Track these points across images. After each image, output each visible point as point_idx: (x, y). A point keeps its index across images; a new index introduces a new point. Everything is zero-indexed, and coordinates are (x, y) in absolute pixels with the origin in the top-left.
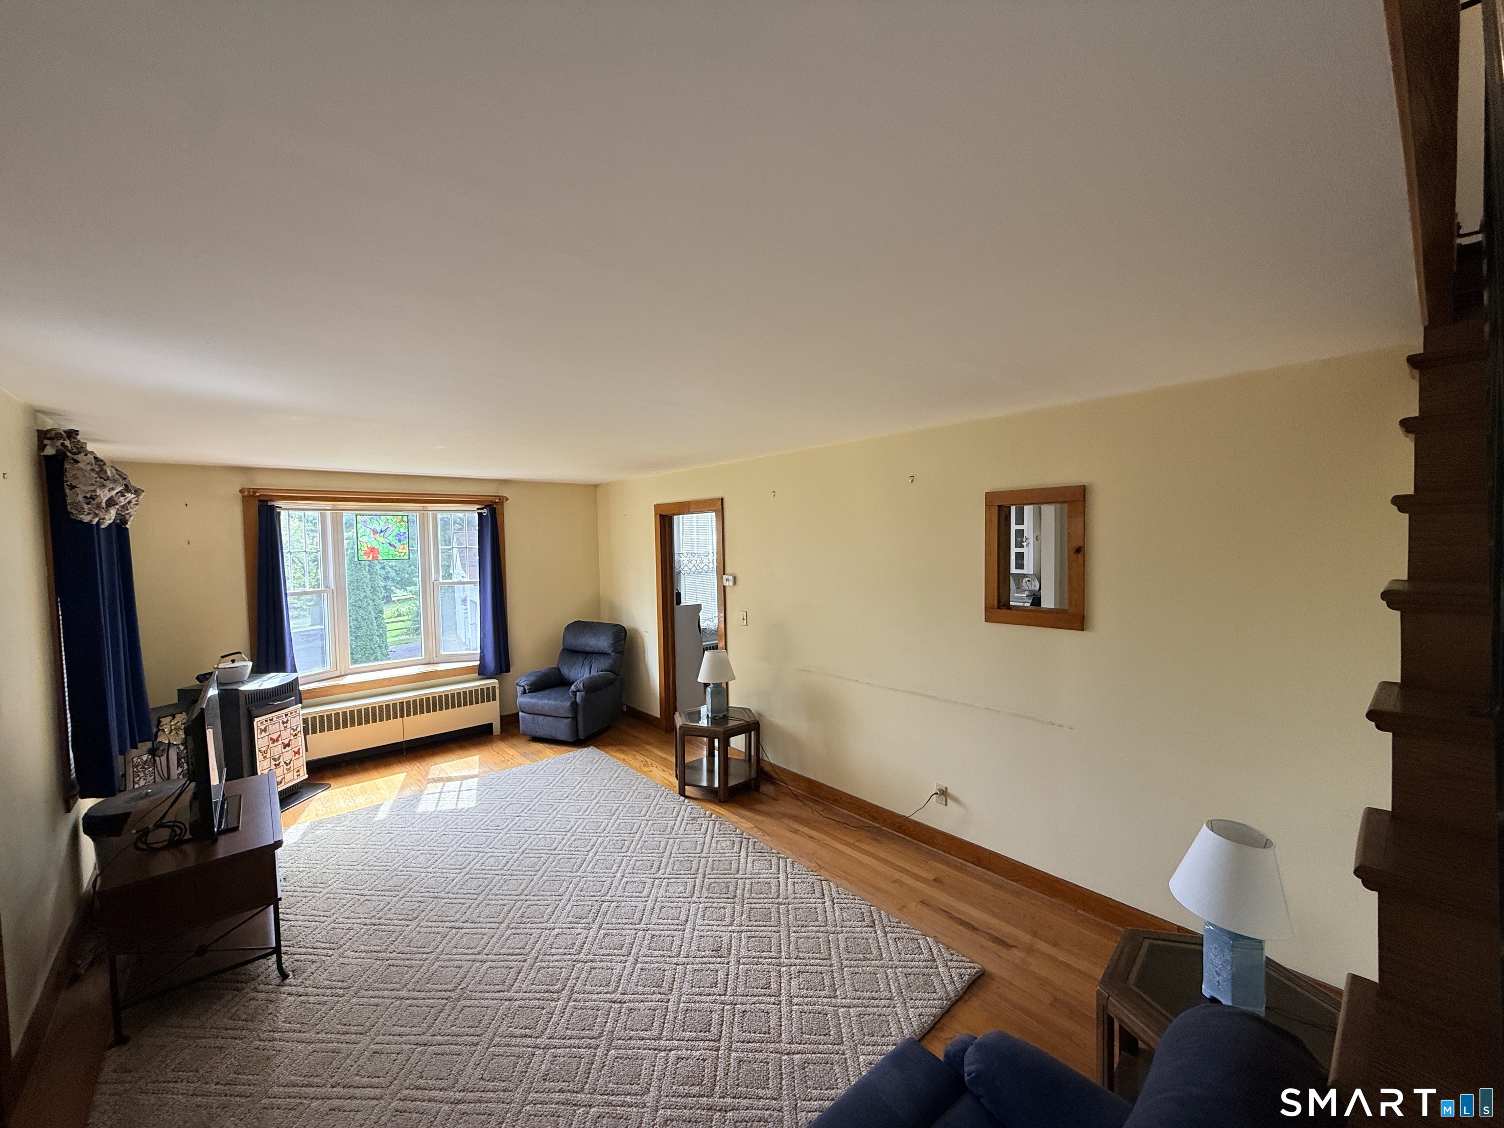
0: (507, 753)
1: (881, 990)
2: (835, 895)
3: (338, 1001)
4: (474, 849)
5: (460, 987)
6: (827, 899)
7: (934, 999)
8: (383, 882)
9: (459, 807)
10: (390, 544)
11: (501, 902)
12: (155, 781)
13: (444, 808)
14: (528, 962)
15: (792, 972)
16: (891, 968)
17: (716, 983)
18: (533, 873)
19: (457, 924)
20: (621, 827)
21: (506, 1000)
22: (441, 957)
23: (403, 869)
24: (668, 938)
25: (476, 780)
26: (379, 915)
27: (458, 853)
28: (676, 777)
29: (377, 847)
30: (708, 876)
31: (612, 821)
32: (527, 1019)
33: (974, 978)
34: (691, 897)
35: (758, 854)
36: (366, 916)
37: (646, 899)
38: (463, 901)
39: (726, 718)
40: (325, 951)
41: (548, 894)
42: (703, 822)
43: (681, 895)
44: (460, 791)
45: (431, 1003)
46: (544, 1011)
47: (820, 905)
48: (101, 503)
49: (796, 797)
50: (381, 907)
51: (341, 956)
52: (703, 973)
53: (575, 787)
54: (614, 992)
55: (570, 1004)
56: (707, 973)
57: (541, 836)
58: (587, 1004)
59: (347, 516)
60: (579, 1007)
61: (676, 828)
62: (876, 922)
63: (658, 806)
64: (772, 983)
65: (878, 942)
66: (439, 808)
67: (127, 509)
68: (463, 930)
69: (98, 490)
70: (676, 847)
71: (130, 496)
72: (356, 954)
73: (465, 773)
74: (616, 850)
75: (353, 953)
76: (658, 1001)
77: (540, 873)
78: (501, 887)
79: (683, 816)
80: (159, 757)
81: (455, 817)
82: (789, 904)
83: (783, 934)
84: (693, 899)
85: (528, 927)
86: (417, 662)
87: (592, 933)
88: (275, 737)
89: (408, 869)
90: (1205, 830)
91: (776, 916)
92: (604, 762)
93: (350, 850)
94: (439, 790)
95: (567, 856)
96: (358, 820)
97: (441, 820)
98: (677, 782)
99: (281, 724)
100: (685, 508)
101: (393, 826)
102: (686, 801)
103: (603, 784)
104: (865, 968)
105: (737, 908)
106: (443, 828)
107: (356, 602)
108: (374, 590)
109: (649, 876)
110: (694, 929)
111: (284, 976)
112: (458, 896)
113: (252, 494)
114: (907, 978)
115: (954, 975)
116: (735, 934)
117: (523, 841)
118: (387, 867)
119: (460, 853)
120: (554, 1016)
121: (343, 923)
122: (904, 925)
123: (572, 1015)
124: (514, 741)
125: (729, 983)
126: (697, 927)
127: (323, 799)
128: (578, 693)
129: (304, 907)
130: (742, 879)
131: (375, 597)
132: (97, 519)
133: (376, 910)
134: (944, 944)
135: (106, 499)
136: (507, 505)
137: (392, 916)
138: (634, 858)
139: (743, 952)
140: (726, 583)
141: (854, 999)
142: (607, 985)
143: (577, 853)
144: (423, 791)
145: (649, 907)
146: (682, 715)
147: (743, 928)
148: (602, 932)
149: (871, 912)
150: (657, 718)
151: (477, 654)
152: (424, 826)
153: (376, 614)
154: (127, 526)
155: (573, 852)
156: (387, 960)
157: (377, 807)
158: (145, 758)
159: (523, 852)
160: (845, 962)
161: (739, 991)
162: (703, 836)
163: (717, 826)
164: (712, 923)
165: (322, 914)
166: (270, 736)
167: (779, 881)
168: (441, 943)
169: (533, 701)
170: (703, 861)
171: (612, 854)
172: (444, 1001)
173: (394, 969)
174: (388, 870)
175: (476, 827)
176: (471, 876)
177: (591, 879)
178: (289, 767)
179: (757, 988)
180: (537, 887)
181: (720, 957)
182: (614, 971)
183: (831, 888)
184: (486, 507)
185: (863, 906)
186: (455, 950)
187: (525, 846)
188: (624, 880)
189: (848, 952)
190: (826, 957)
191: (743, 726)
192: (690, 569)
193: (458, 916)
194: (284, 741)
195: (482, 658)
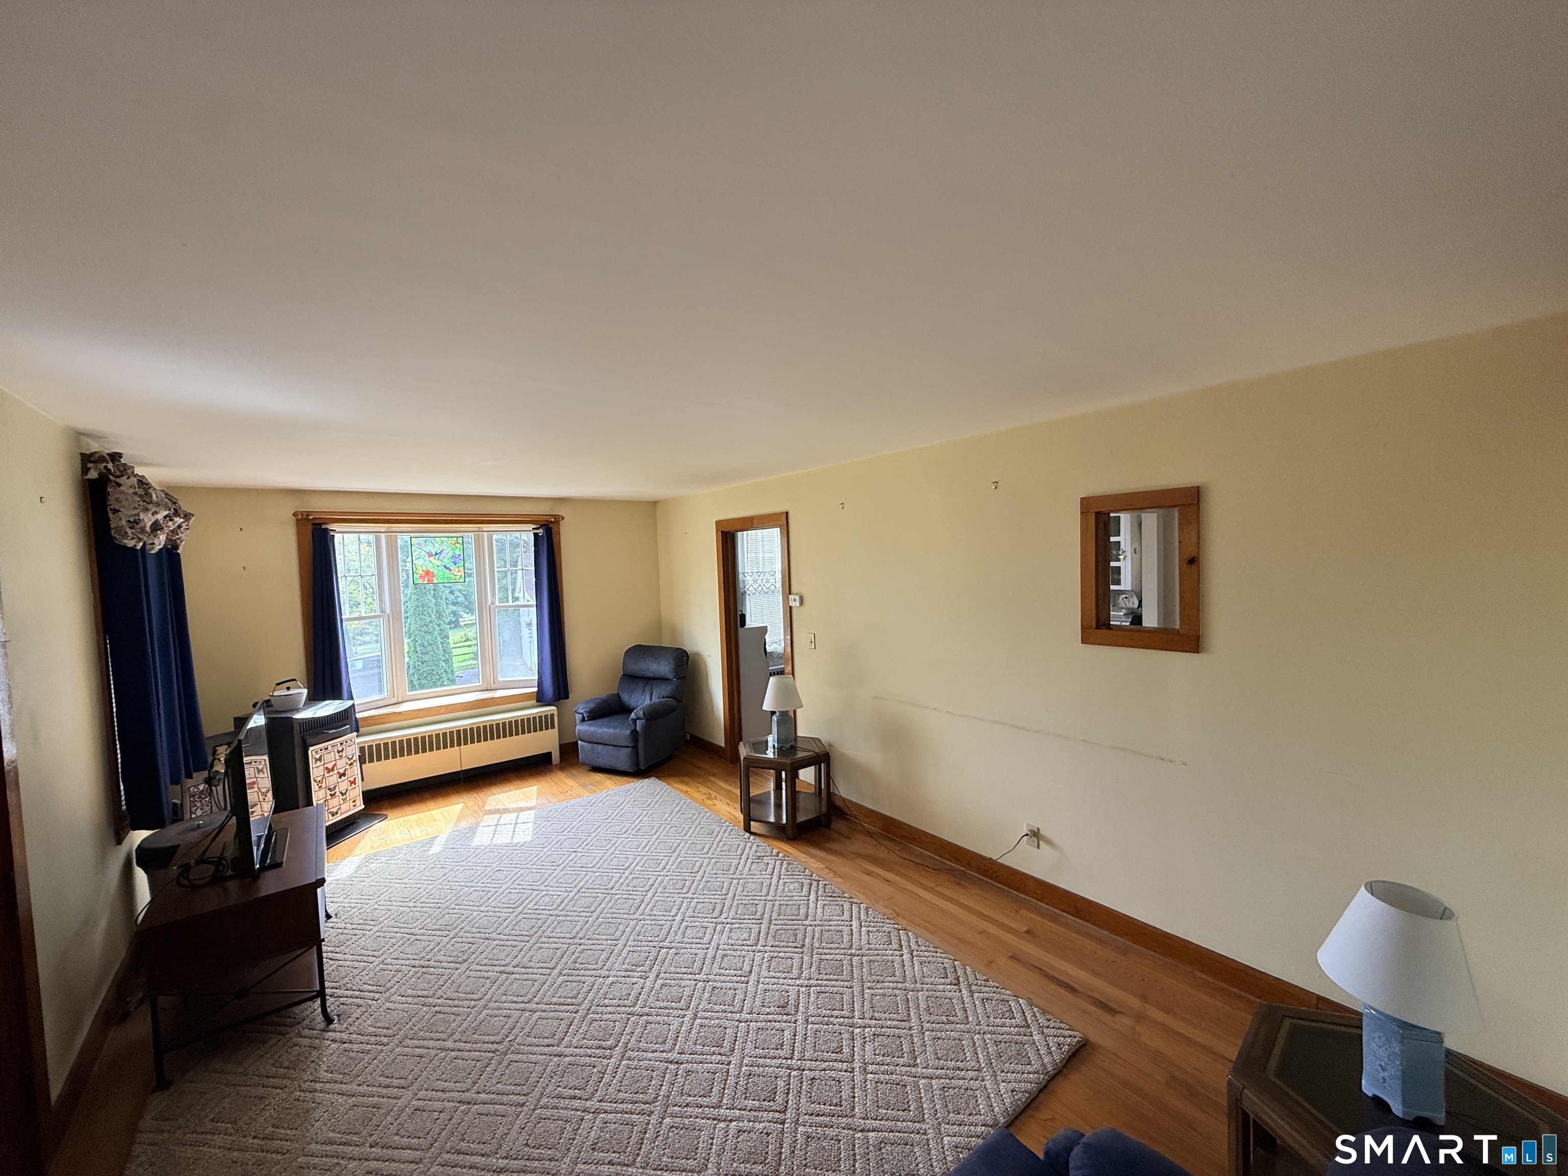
0: (566, 784)
1: (967, 1059)
2: (913, 946)
3: (382, 1051)
4: (529, 887)
5: (508, 1039)
6: (905, 951)
7: (1029, 1073)
8: (434, 921)
9: (515, 841)
10: (445, 567)
11: (555, 946)
12: (212, 812)
13: (499, 842)
14: (581, 1013)
15: (867, 1034)
16: (979, 1033)
17: (782, 1045)
18: (588, 914)
19: (508, 969)
20: (681, 865)
21: (555, 1055)
22: (490, 1005)
23: (454, 907)
24: (730, 992)
25: (533, 812)
26: (428, 957)
27: (512, 891)
28: (741, 811)
29: (430, 882)
30: (774, 922)
31: (672, 859)
32: (577, 1078)
33: (1074, 1049)
34: (756, 945)
35: (828, 898)
36: (416, 957)
37: (707, 946)
38: (515, 943)
39: (793, 749)
40: (372, 995)
41: (604, 937)
42: (770, 861)
43: (745, 942)
44: (516, 824)
45: (477, 1056)
46: (595, 1070)
47: (898, 957)
48: (145, 527)
49: (870, 834)
50: (430, 947)
51: (388, 1000)
52: (768, 1032)
53: (635, 821)
54: (671, 1051)
55: (623, 1063)
56: (773, 1032)
57: (597, 874)
58: (641, 1063)
59: (402, 539)
60: (633, 1067)
61: (740, 867)
62: (961, 979)
63: (722, 843)
64: (844, 1047)
65: (963, 1003)
66: (494, 842)
67: (178, 534)
68: (514, 975)
69: (141, 514)
70: (740, 889)
71: (179, 520)
72: (403, 998)
73: (522, 805)
74: (676, 891)
75: (400, 997)
76: (718, 1063)
77: (595, 915)
78: (554, 928)
79: (748, 855)
80: (215, 786)
81: (510, 851)
82: (862, 956)
83: (856, 990)
84: (758, 948)
85: (581, 974)
86: (475, 689)
87: (648, 983)
88: (330, 766)
89: (460, 907)
90: (1363, 892)
91: (849, 969)
92: (665, 794)
93: (403, 885)
94: (495, 823)
95: (624, 896)
96: (412, 853)
97: (496, 854)
98: (742, 816)
99: (337, 754)
100: (749, 523)
101: (447, 860)
102: (752, 837)
103: (664, 818)
104: (949, 1033)
105: (806, 959)
106: (498, 863)
107: (422, 626)
108: (439, 615)
109: (710, 920)
110: (758, 982)
111: (329, 1020)
112: (510, 938)
113: (305, 517)
114: (997, 1046)
115: (1051, 1044)
116: (804, 989)
117: (579, 879)
118: (439, 905)
119: (514, 891)
120: (606, 1076)
121: (392, 965)
122: (993, 984)
123: (625, 1075)
124: (574, 771)
125: (796, 1045)
126: (762, 980)
127: (379, 830)
128: (638, 721)
129: (354, 945)
130: (811, 926)
131: (441, 622)
132: (141, 544)
133: (425, 951)
134: (1039, 1007)
135: (150, 523)
136: (563, 524)
137: (441, 958)
138: (695, 900)
139: (812, 1010)
140: (792, 604)
141: (937, 1069)
142: (664, 1042)
143: (635, 893)
144: (478, 823)
145: (709, 956)
146: (747, 745)
147: (812, 982)
148: (659, 982)
149: (955, 967)
150: (721, 747)
151: (534, 680)
152: (479, 861)
153: (442, 638)
154: (179, 551)
155: (631, 892)
156: (435, 1006)
157: (432, 840)
158: (201, 787)
159: (579, 891)
160: (926, 1025)
161: (807, 1055)
162: (770, 877)
163: (785, 865)
164: (778, 975)
165: (371, 953)
166: (325, 766)
167: (852, 930)
168: (490, 989)
169: (592, 729)
170: (769, 904)
171: (672, 895)
172: (491, 1055)
173: (440, 1016)
174: (439, 908)
175: (532, 863)
176: (524, 916)
177: (649, 922)
178: (344, 797)
179: (828, 1052)
180: (591, 930)
181: (787, 1015)
182: (671, 1026)
183: (910, 939)
184: (542, 526)
185: (946, 960)
186: (504, 997)
187: (580, 885)
188: (684, 924)
189: (930, 1013)
190: (905, 1018)
191: (813, 757)
192: (756, 589)
193: (508, 960)
194: (339, 771)
195: (540, 684)
